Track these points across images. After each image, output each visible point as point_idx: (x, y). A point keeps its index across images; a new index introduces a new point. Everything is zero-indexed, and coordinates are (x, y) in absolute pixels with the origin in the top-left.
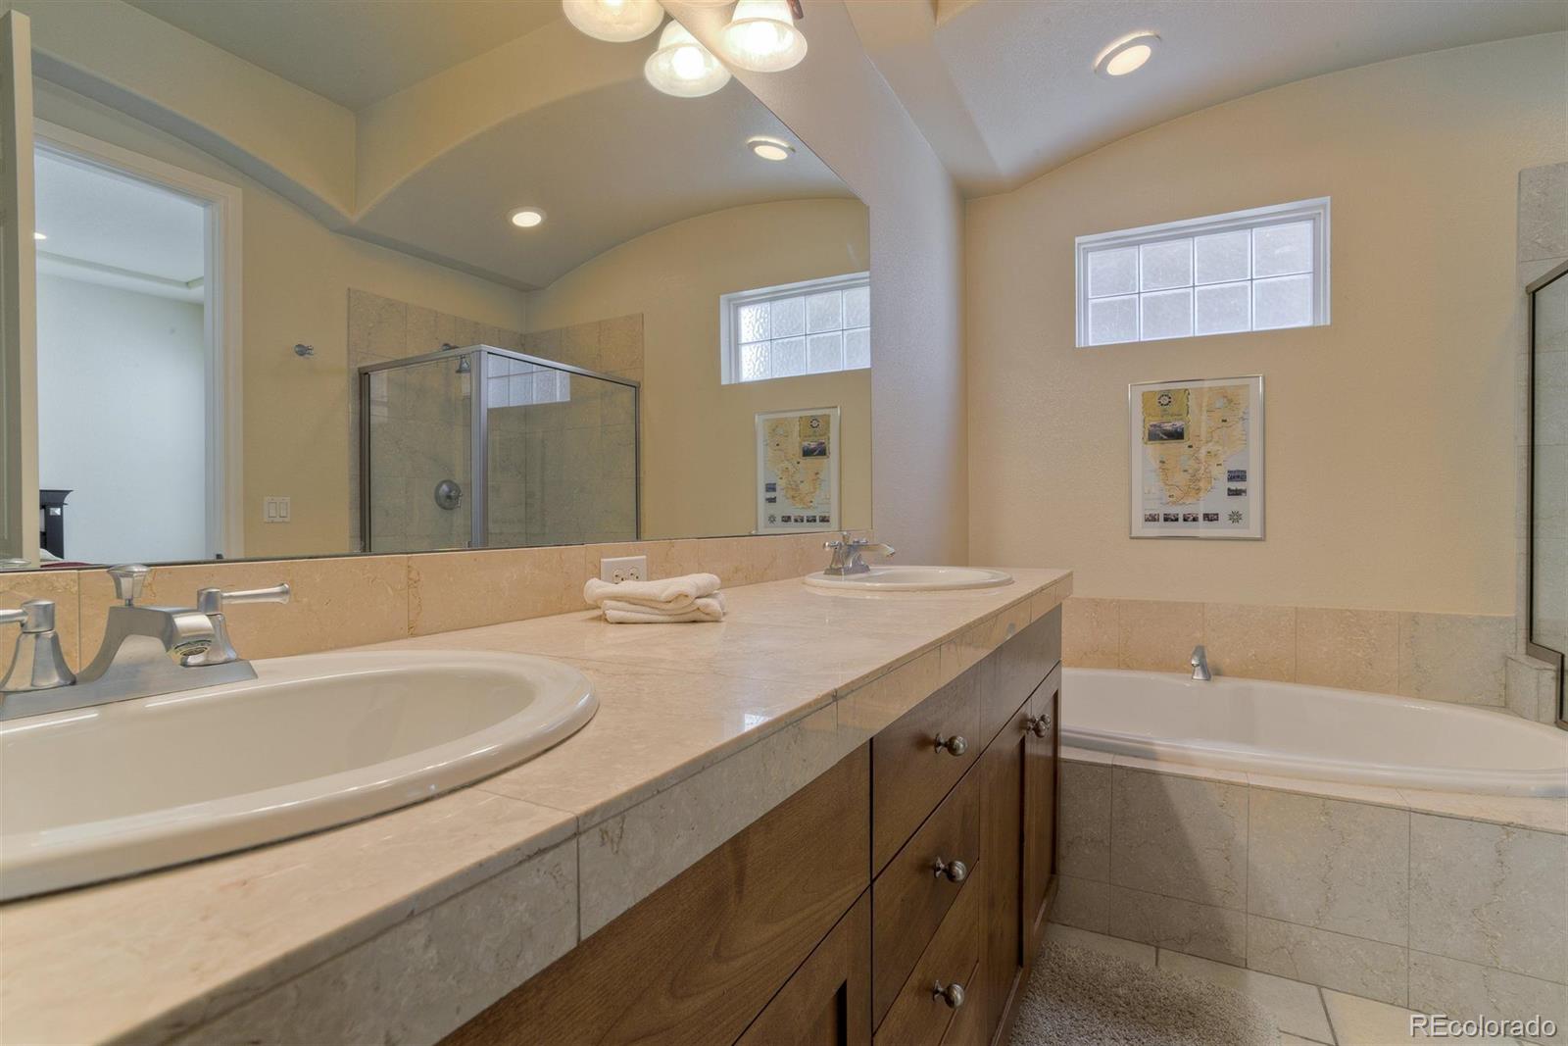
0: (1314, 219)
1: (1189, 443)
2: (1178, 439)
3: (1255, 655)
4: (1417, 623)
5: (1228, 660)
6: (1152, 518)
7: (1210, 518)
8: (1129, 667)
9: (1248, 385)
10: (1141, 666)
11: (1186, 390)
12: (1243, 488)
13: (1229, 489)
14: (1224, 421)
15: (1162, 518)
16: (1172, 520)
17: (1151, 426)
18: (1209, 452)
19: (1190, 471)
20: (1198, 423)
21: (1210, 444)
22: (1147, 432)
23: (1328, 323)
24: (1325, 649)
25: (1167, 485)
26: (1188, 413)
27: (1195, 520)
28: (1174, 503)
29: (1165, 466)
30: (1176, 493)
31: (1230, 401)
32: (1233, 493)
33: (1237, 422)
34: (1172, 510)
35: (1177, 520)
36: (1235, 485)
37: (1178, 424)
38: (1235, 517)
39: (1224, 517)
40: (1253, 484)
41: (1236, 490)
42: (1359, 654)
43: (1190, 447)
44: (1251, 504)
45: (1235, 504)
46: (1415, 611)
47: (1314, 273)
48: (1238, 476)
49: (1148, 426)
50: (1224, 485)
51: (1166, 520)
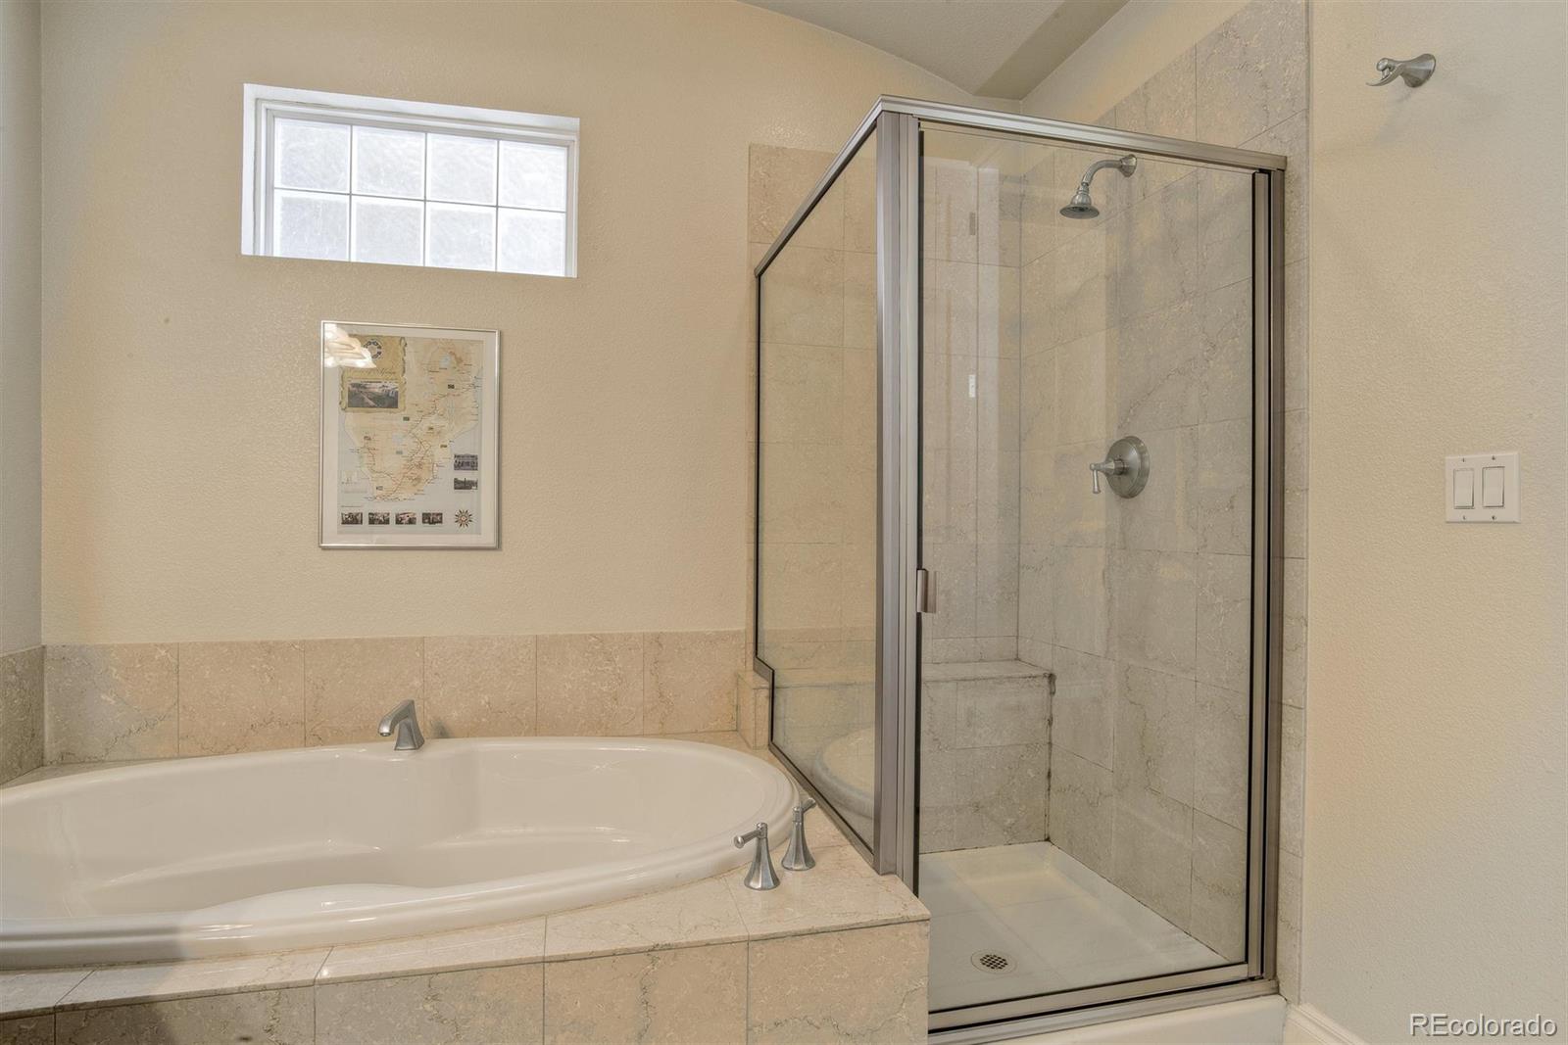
0: (568, 147)
1: (405, 414)
2: (390, 406)
3: (489, 703)
4: (660, 645)
5: (455, 714)
6: (352, 520)
7: (432, 519)
8: (321, 741)
9: (482, 342)
10: (340, 737)
11: (404, 338)
12: (475, 479)
13: (456, 481)
14: (451, 387)
15: (366, 519)
16: (380, 522)
17: (354, 385)
18: (431, 429)
19: (405, 453)
20: (415, 387)
21: (433, 417)
22: (346, 394)
23: (574, 276)
24: (569, 686)
25: (374, 471)
26: (404, 372)
27: (411, 521)
28: (383, 498)
29: (371, 445)
30: (387, 484)
31: (459, 360)
32: (462, 485)
33: (468, 389)
34: (380, 508)
35: (387, 522)
36: (465, 475)
37: (391, 386)
38: (464, 519)
39: (449, 519)
40: (486, 474)
41: (465, 482)
42: (604, 689)
43: (406, 419)
44: (483, 501)
45: (464, 500)
46: (659, 631)
47: (566, 212)
48: (466, 462)
49: (347, 386)
50: (450, 474)
51: (372, 521)
